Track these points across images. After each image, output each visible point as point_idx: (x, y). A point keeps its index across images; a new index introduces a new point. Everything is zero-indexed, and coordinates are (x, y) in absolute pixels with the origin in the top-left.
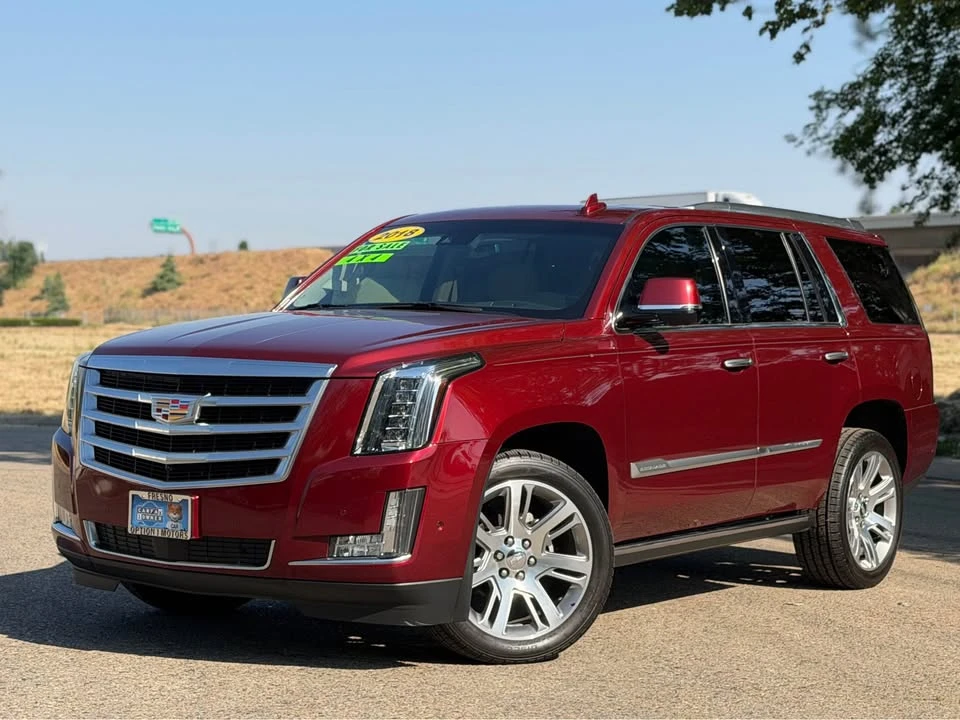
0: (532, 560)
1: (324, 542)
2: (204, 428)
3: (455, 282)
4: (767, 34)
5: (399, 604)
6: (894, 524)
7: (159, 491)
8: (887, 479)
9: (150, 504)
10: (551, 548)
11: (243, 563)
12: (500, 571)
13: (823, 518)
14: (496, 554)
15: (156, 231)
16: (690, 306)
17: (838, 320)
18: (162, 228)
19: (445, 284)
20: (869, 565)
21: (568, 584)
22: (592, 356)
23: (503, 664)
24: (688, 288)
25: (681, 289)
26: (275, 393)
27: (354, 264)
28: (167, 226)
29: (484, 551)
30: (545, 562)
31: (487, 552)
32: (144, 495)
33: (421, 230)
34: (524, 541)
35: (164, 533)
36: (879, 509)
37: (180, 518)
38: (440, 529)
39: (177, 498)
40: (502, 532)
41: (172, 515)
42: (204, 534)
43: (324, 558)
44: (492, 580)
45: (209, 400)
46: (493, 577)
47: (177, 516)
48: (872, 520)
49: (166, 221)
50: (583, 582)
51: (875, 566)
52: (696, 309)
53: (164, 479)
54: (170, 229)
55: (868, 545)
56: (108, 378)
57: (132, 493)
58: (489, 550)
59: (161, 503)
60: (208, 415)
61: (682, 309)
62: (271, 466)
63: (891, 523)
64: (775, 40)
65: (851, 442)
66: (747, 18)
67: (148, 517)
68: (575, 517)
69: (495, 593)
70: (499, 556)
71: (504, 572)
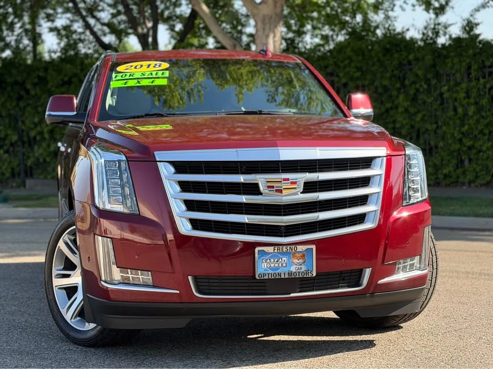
1: (395, 265)
5: (415, 299)
7: (284, 245)
9: (273, 256)
11: (342, 287)
32: (270, 249)
35: (290, 275)
37: (304, 262)
39: (301, 248)
41: (296, 261)
47: (301, 261)
57: (258, 249)
59: (283, 254)
62: (361, 218)
67: (272, 265)
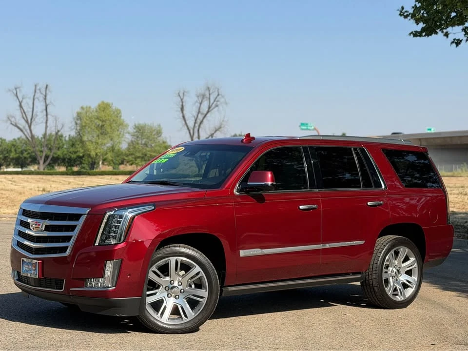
0: (182, 291)
1: (83, 281)
2: (46, 234)
3: (218, 170)
4: (454, 45)
5: (115, 307)
6: (416, 280)
7: (30, 258)
8: (412, 259)
9: (27, 264)
10: (193, 286)
11: (57, 289)
12: (168, 295)
13: (371, 276)
14: (166, 287)
15: (303, 129)
16: (270, 183)
17: (382, 187)
18: (306, 128)
19: (212, 171)
20: (399, 299)
21: (199, 302)
22: (218, 204)
23: (167, 334)
24: (269, 175)
25: (267, 176)
26: (70, 220)
27: (160, 163)
28: (307, 127)
29: (160, 286)
30: (187, 292)
31: (161, 287)
32: (25, 260)
33: (184, 148)
34: (179, 282)
35: (31, 275)
36: (409, 273)
37: (35, 269)
38: (129, 277)
39: (35, 261)
40: (168, 279)
41: (33, 268)
42: (45, 276)
43: (83, 287)
44: (163, 298)
45: (48, 222)
46: (164, 297)
48: (403, 278)
49: (307, 124)
50: (204, 301)
51: (403, 299)
52: (272, 184)
53: (33, 254)
54: (309, 128)
55: (400, 289)
56: (25, 213)
57: (22, 259)
58: (163, 286)
59: (30, 263)
60: (48, 228)
61: (265, 184)
62: (64, 249)
63: (415, 280)
64: (458, 47)
65: (387, 242)
66: (445, 37)
67: (27, 269)
68: (200, 273)
69: (164, 304)
70: (167, 289)
71: (177, 296)
